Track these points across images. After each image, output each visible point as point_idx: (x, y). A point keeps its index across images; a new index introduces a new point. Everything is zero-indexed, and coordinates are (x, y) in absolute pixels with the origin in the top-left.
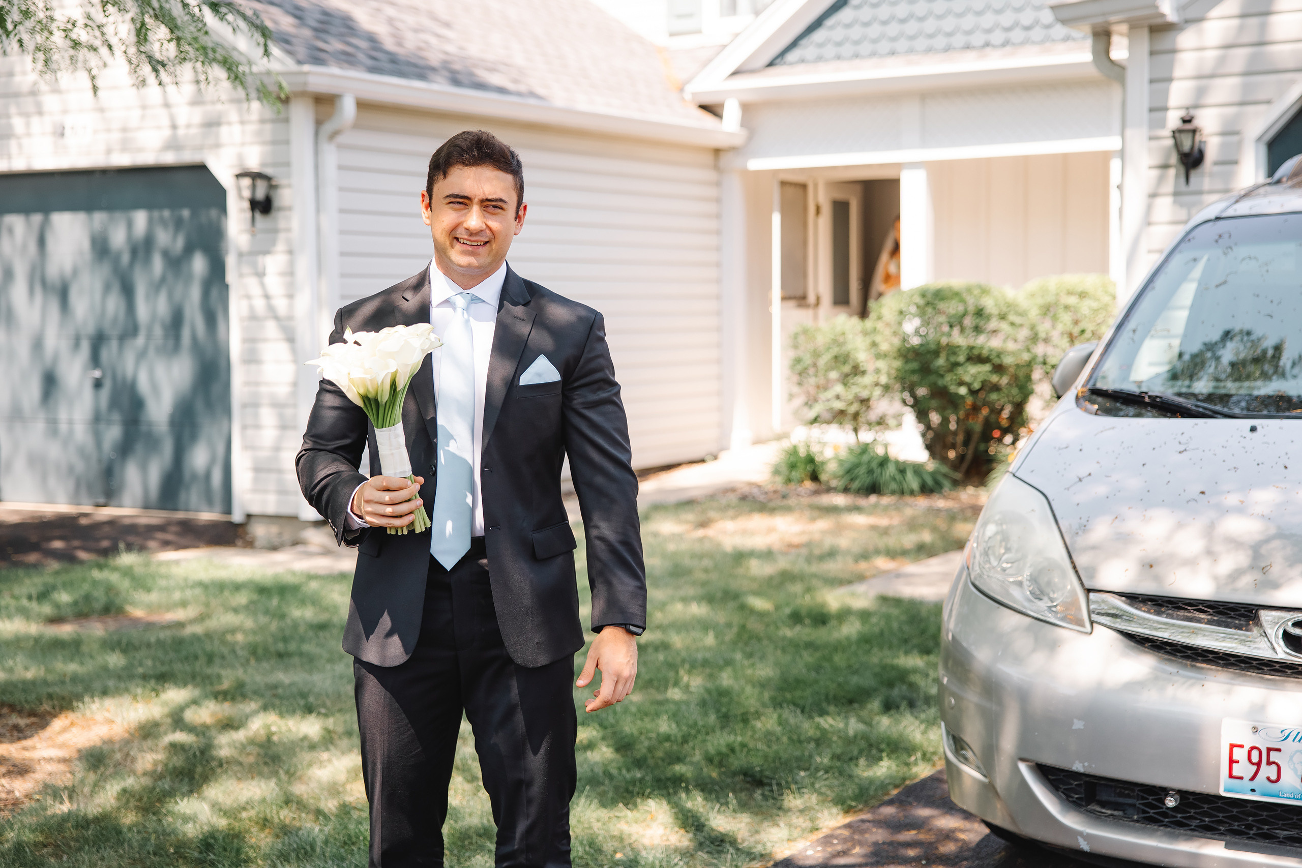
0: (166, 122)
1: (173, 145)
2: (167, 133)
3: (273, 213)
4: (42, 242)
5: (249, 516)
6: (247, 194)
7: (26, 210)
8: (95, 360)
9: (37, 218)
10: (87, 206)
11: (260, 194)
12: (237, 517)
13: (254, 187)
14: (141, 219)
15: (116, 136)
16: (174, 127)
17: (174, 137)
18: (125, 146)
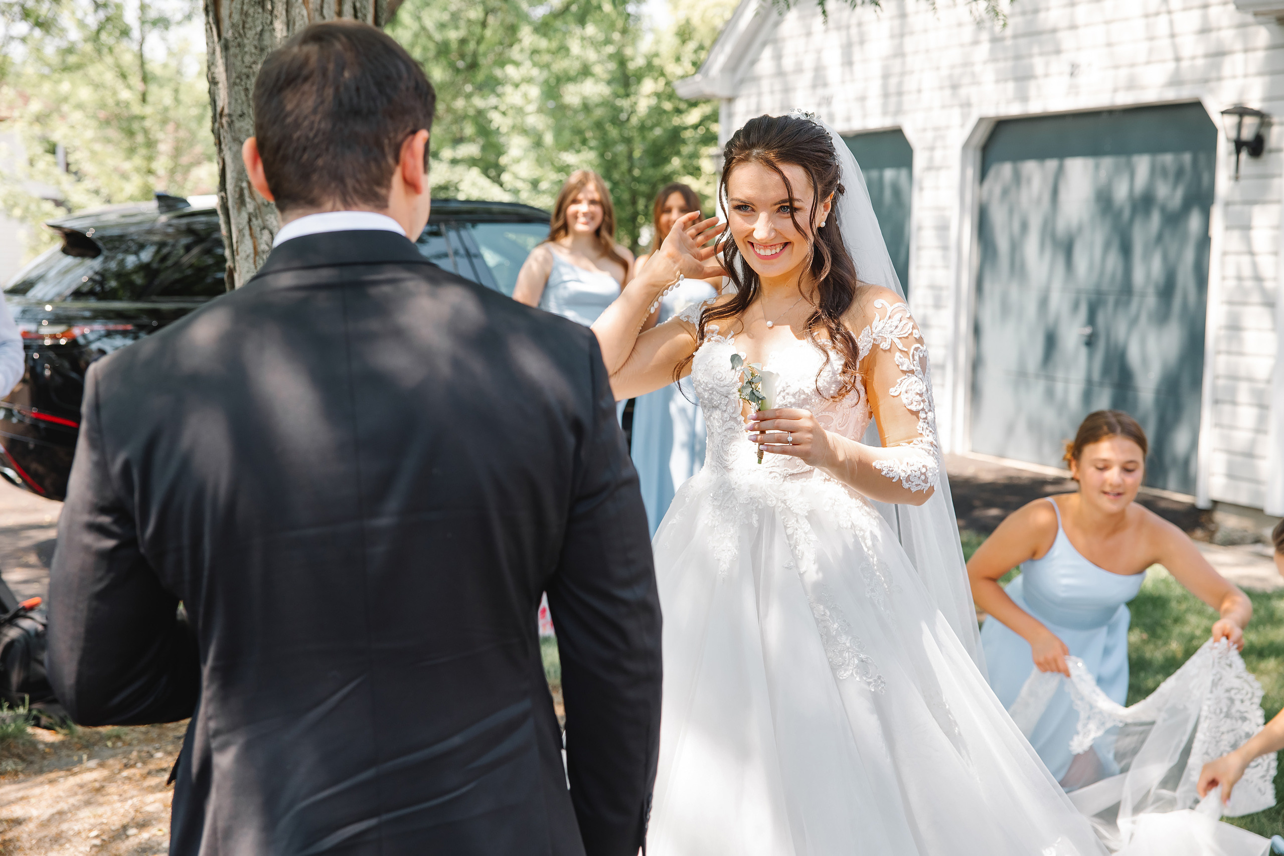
0: (1170, 55)
1: (1176, 81)
2: (1171, 66)
3: (1265, 156)
4: (1055, 192)
5: (1215, 503)
6: (1233, 134)
7: (1041, 155)
8: (1091, 320)
9: (1052, 164)
10: (1093, 150)
11: (1247, 134)
12: (1202, 502)
13: (1240, 126)
14: (1143, 164)
15: (1123, 73)
16: (1178, 59)
17: (1177, 70)
18: (1131, 86)
